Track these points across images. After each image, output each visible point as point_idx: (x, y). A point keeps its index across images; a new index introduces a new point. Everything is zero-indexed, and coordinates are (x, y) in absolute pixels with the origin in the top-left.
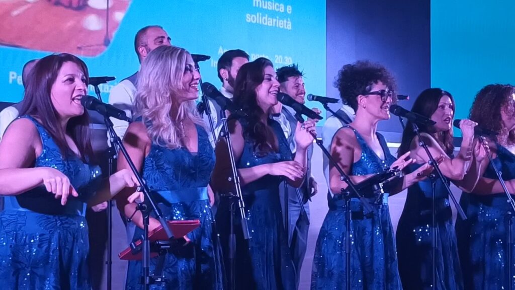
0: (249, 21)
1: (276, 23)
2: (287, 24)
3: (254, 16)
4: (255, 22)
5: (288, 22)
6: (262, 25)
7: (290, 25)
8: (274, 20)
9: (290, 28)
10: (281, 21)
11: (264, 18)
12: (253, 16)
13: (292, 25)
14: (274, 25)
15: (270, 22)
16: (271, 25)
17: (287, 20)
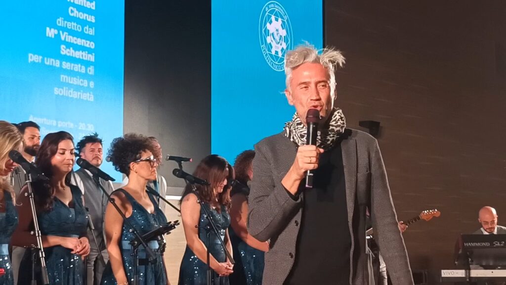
0: (57, 94)
1: (80, 95)
2: (90, 97)
3: (62, 90)
4: (61, 94)
5: (91, 95)
6: (68, 97)
7: (93, 98)
8: (79, 93)
9: (93, 100)
10: (84, 94)
11: (69, 91)
12: (60, 89)
13: (94, 98)
14: (79, 97)
15: (75, 95)
16: (76, 97)
17: (90, 93)
